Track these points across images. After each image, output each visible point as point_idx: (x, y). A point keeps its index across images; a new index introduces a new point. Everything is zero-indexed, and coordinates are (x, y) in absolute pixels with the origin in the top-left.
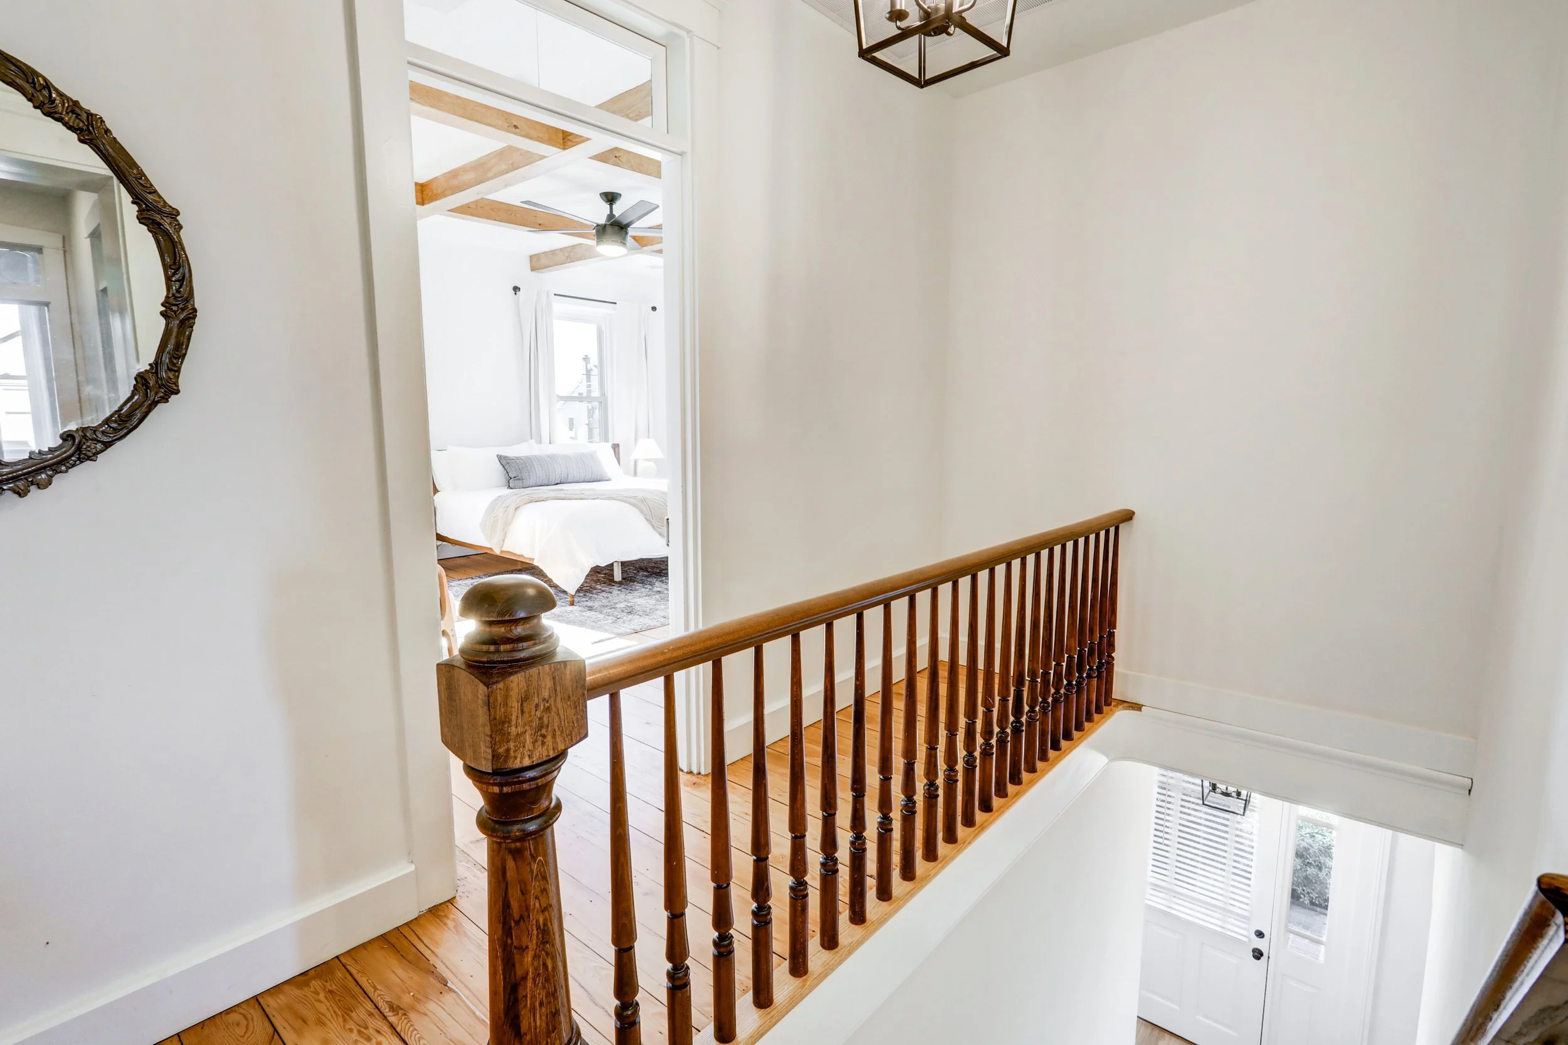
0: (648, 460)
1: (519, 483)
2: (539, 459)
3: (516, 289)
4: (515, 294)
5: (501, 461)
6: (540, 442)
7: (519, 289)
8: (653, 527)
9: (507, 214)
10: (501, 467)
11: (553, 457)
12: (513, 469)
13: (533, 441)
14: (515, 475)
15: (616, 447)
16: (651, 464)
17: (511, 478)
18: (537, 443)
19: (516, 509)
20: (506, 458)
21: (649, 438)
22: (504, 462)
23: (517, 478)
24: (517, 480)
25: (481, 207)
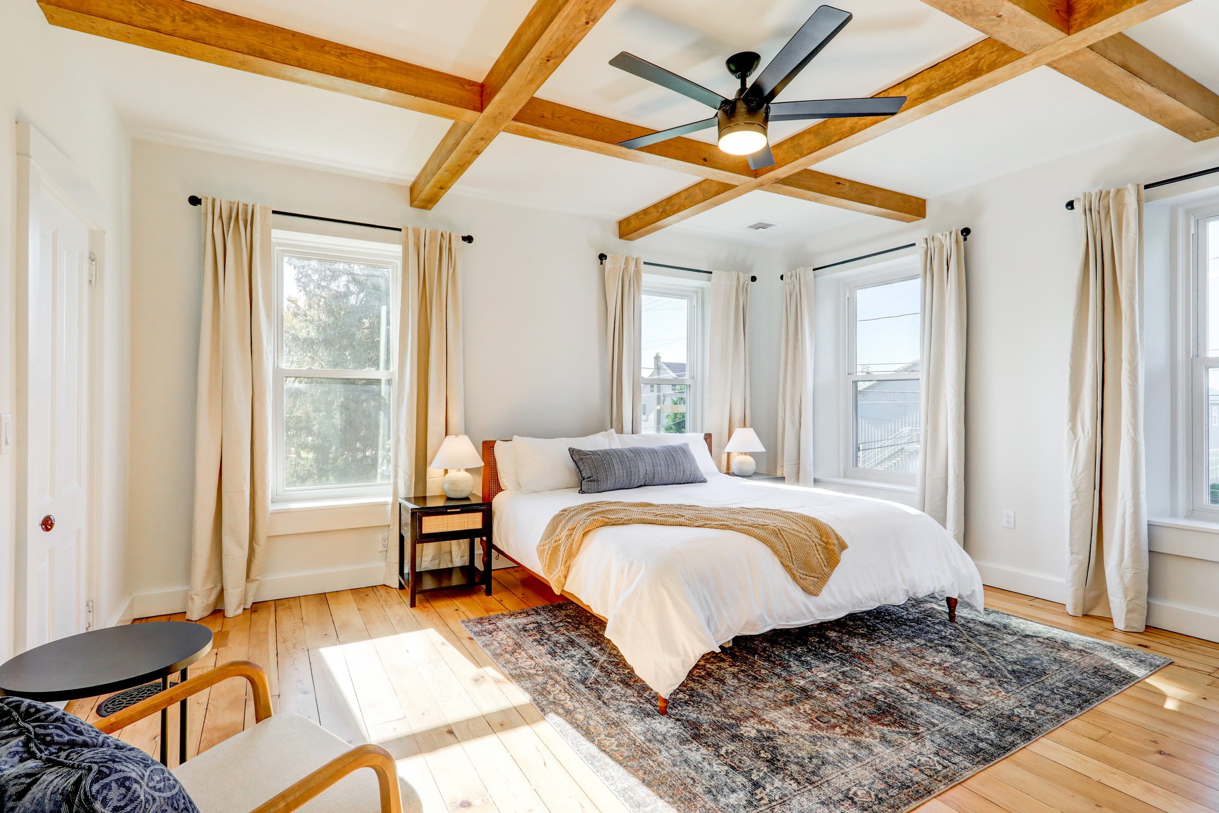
0: (746, 454)
1: (593, 485)
2: (620, 454)
3: (602, 257)
4: (602, 263)
5: (574, 457)
6: (620, 431)
7: (606, 256)
8: (794, 577)
9: (592, 127)
10: (573, 464)
11: (637, 452)
12: (586, 468)
13: (613, 429)
14: (589, 475)
15: (708, 437)
16: (749, 459)
17: (584, 479)
18: (617, 432)
19: (585, 535)
20: (579, 452)
21: (745, 426)
22: (577, 458)
23: (591, 478)
24: (591, 481)
25: (559, 117)
